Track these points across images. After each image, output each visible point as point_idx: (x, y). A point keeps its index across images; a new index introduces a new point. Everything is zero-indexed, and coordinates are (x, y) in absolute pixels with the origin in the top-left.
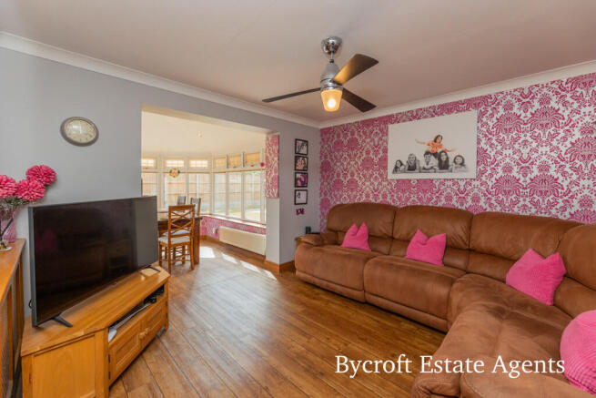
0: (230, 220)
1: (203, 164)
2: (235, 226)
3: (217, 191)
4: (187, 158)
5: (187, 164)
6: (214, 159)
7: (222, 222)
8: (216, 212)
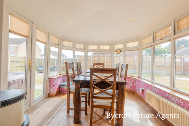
0: (155, 86)
1: (135, 44)
2: (163, 94)
3: (144, 65)
4: (125, 42)
5: (125, 46)
6: (142, 39)
7: (148, 86)
8: (143, 77)
